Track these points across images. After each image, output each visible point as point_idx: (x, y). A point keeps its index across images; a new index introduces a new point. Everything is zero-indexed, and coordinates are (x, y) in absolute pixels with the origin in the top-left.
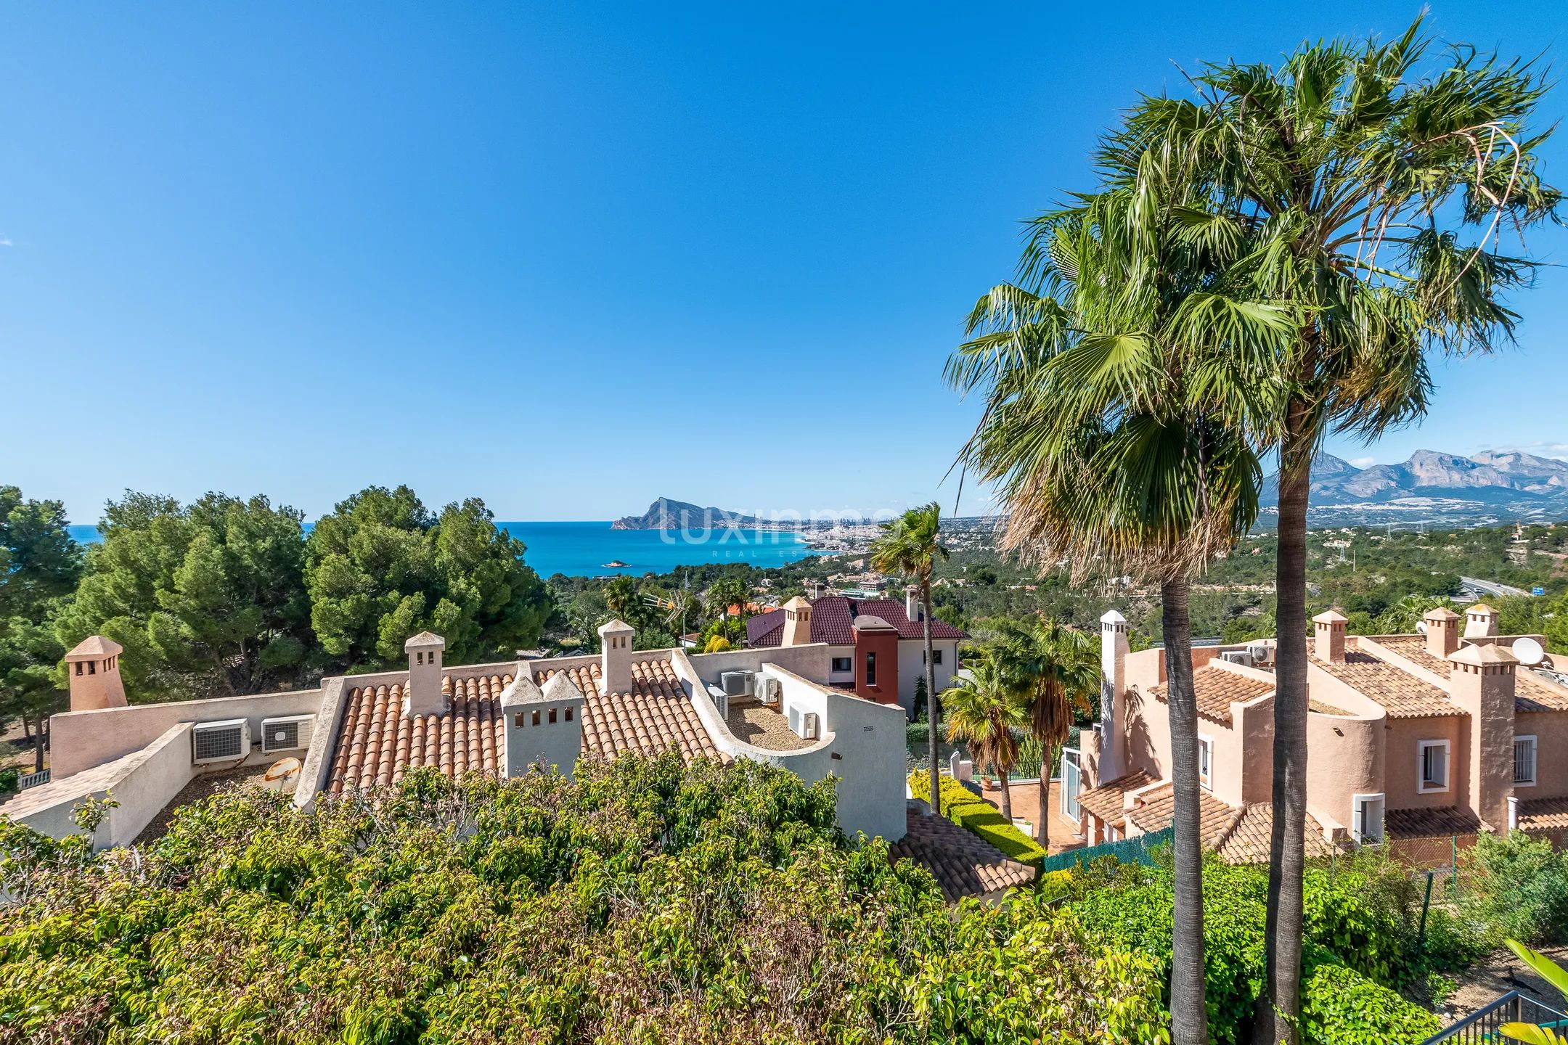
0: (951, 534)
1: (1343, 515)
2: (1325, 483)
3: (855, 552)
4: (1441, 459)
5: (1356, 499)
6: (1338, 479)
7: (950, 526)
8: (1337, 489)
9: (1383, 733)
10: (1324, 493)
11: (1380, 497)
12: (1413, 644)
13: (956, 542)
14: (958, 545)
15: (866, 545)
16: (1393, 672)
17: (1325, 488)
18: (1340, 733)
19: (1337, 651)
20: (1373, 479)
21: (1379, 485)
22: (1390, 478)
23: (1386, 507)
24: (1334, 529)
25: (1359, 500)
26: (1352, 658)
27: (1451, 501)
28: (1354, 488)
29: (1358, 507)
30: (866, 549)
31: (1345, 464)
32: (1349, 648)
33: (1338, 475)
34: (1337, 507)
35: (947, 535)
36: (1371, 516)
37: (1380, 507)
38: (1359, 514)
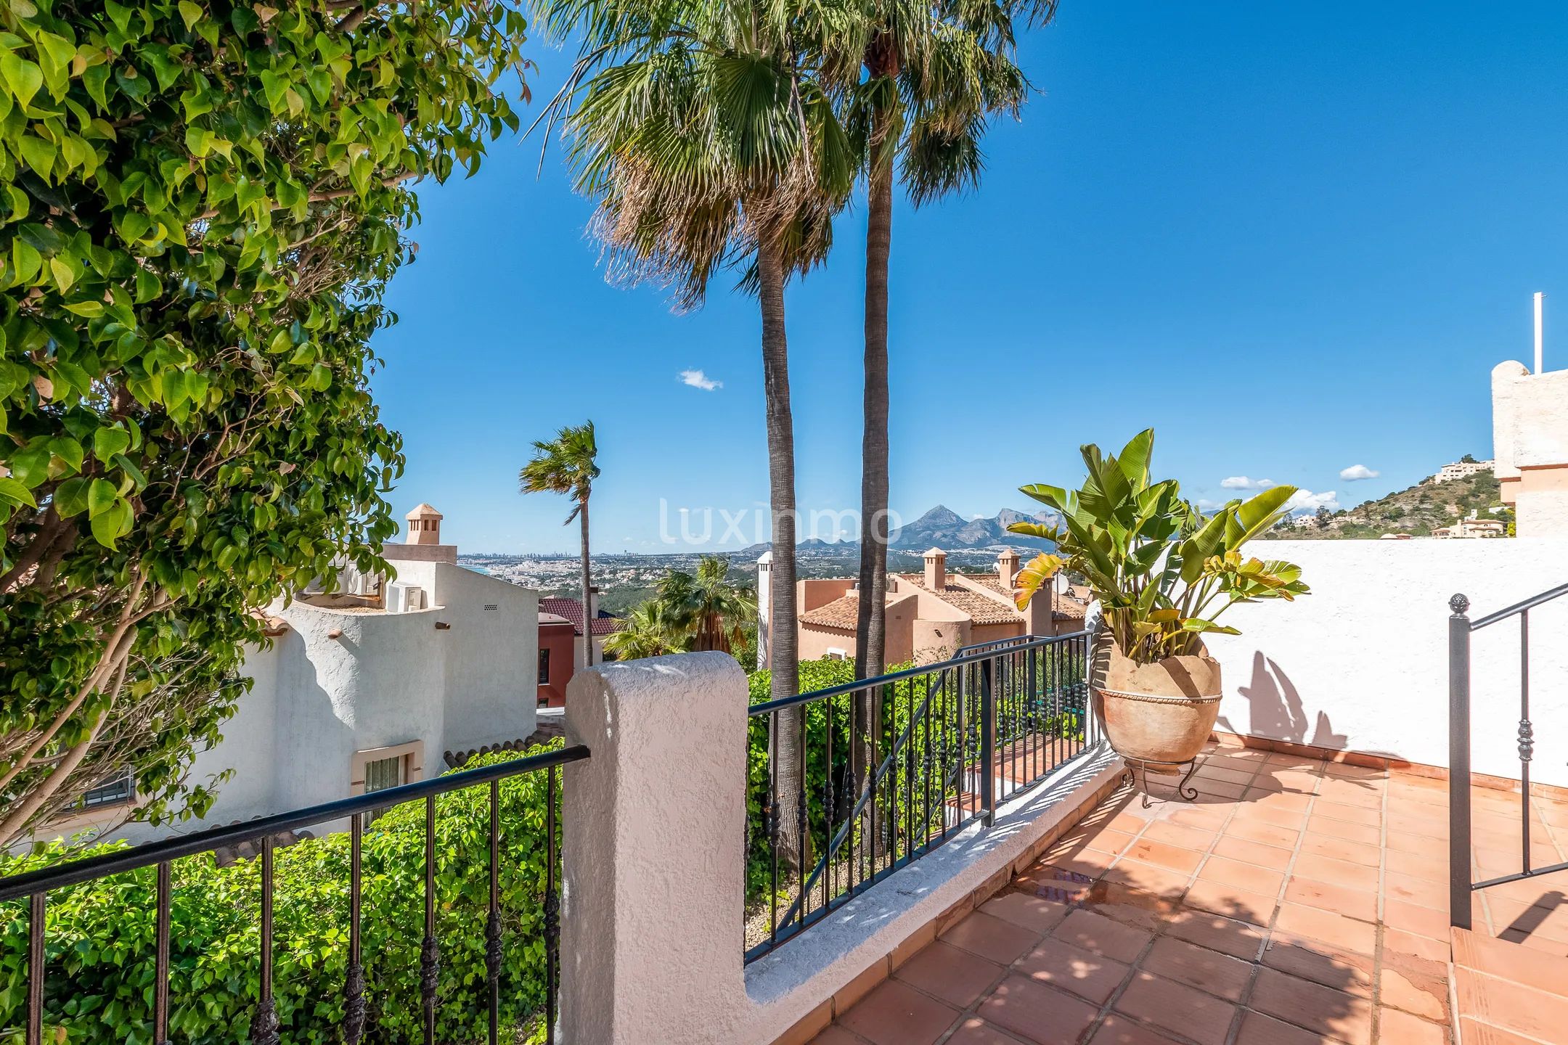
0: (646, 570)
1: (956, 558)
2: (944, 531)
3: (546, 589)
4: (1017, 516)
5: (965, 546)
6: (953, 529)
7: (645, 562)
8: (953, 537)
9: (969, 633)
10: (944, 540)
11: (980, 544)
12: (991, 581)
13: (650, 578)
14: (653, 581)
15: (558, 581)
16: (978, 596)
17: (945, 536)
18: (940, 635)
19: (939, 583)
20: (975, 530)
21: (979, 534)
22: (986, 529)
23: (983, 552)
24: (950, 568)
25: (966, 546)
26: (949, 588)
27: (1023, 548)
28: (963, 536)
29: (965, 551)
30: (558, 585)
31: (958, 517)
32: (948, 582)
33: (952, 526)
34: (952, 551)
35: (642, 571)
36: (974, 558)
37: (979, 552)
38: (966, 557)
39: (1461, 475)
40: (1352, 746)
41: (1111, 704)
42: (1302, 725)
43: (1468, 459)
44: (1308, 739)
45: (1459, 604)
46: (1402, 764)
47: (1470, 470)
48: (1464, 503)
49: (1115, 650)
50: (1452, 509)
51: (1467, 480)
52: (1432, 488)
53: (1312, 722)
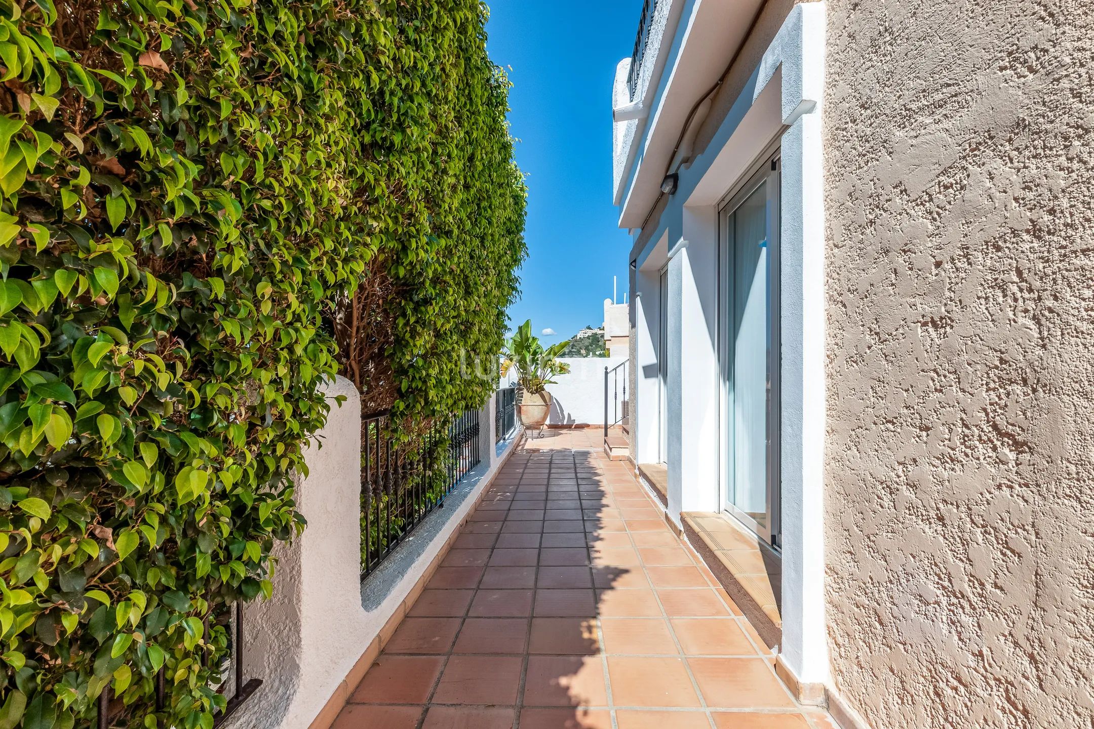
39: (586, 335)
40: (577, 422)
41: (523, 408)
42: (564, 417)
43: (589, 328)
44: (565, 423)
45: (606, 368)
46: (588, 426)
47: (590, 333)
48: (587, 349)
49: (525, 391)
50: (583, 352)
51: (588, 337)
52: (576, 341)
53: (566, 416)
